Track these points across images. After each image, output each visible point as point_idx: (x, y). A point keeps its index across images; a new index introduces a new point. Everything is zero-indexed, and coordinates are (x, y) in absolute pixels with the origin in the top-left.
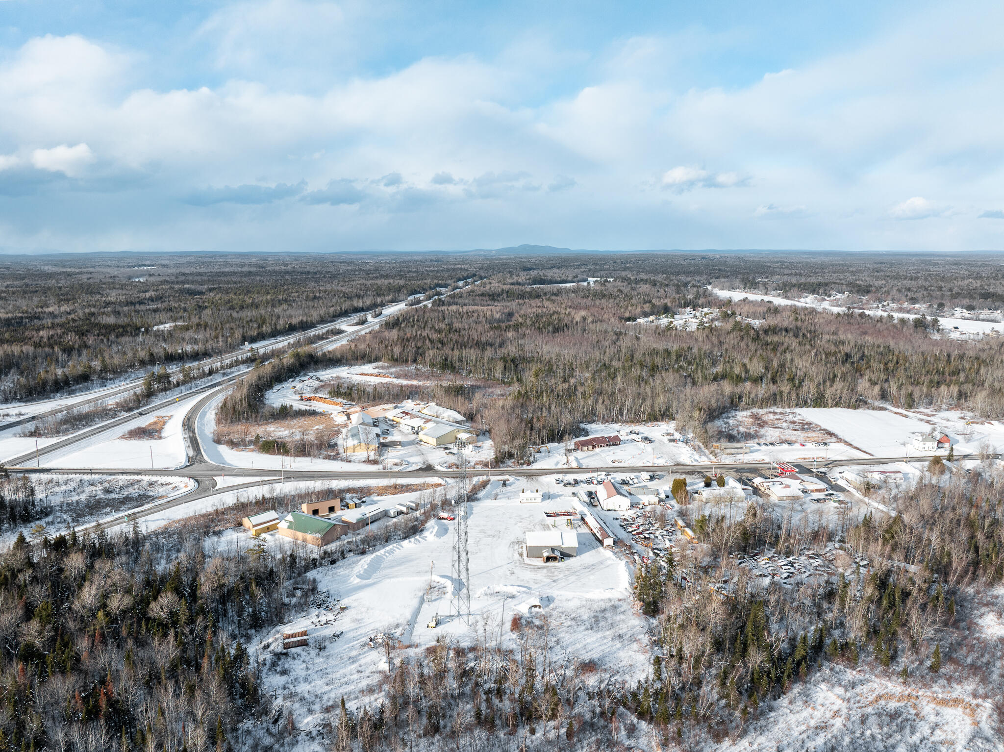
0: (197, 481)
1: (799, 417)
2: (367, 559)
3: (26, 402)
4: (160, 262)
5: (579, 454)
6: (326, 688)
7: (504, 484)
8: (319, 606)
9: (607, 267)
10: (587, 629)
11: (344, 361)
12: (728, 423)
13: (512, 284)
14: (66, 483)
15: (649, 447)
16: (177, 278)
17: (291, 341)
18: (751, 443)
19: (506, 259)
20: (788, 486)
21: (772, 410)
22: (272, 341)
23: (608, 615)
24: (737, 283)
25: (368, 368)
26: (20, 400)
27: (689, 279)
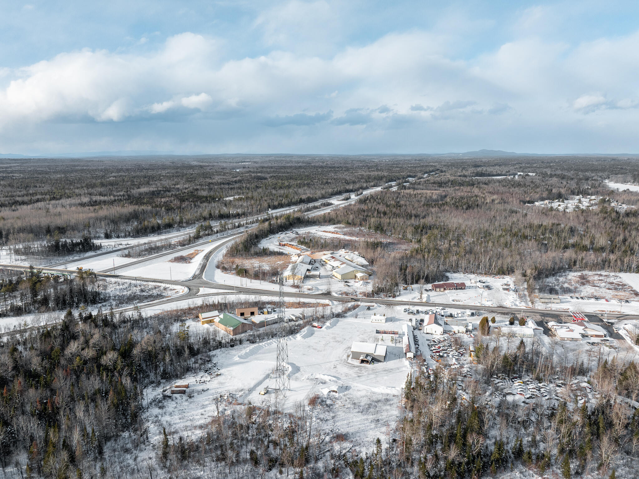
0: (190, 289)
1: (619, 280)
2: (253, 346)
3: (134, 238)
4: (255, 160)
5: (432, 294)
6: (178, 421)
7: (369, 308)
8: (206, 371)
9: (535, 165)
10: (359, 412)
11: (317, 223)
12: (558, 280)
13: (460, 176)
14: (123, 284)
15: (486, 292)
16: (257, 169)
17: (296, 210)
18: (567, 297)
19: (467, 159)
20: (572, 331)
21: (599, 273)
22: (287, 208)
23: (380, 404)
24: (629, 178)
25: (331, 228)
26: (132, 237)
27: (593, 175)
